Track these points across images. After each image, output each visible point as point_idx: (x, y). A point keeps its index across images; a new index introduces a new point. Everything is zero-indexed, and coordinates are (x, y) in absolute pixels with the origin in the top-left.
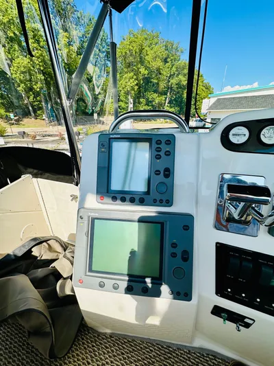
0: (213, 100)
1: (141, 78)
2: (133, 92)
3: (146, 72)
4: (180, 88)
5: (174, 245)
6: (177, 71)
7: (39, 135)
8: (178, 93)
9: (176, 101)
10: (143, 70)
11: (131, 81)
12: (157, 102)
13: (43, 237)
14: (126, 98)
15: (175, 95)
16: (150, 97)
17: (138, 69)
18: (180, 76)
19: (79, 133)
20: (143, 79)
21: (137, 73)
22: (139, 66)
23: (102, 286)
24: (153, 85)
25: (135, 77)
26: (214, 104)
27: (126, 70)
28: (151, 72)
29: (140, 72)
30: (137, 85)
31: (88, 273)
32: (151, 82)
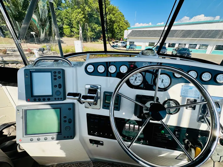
0: (130, 31)
1: (86, 13)
2: (81, 22)
3: (90, 10)
4: (112, 22)
5: (65, 117)
6: (109, 11)
7: (9, 50)
8: (111, 25)
9: (110, 30)
10: (87, 8)
11: (80, 15)
12: (98, 30)
13: (10, 123)
14: (78, 26)
15: (109, 26)
16: (93, 27)
17: (84, 7)
18: (111, 15)
19: (44, 49)
20: (88, 14)
21: (83, 10)
22: (85, 5)
23: (31, 140)
24: (95, 19)
25: (82, 12)
26: (130, 33)
27: (76, 7)
28: (92, 10)
29: (86, 9)
30: (84, 17)
31: (24, 136)
32: (93, 17)
